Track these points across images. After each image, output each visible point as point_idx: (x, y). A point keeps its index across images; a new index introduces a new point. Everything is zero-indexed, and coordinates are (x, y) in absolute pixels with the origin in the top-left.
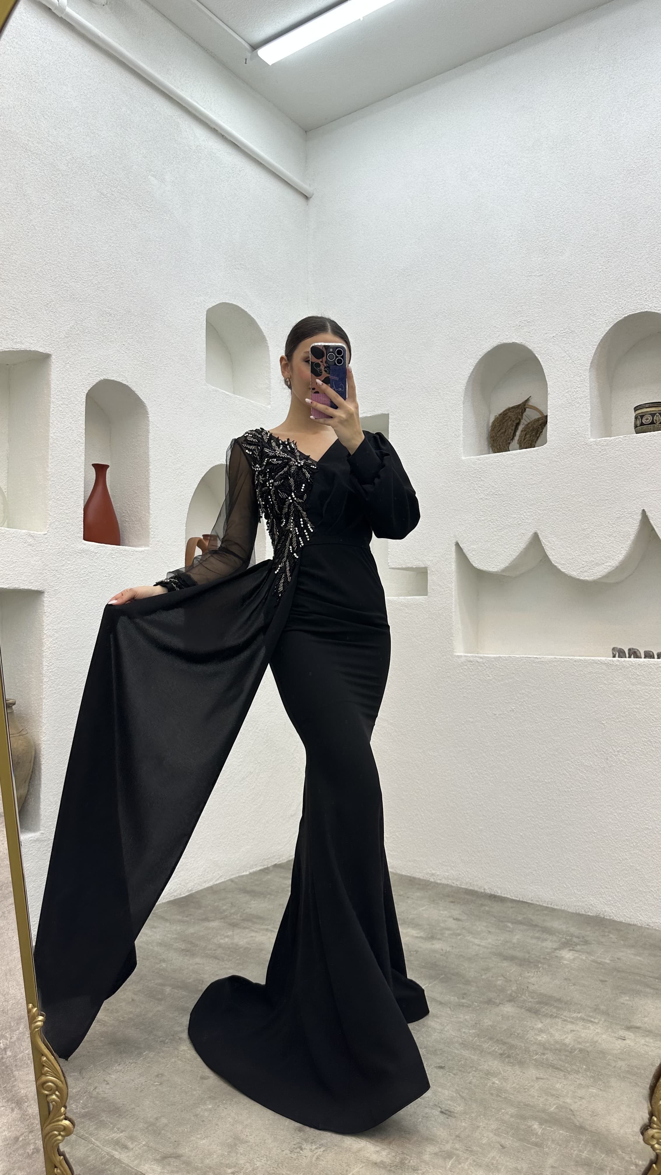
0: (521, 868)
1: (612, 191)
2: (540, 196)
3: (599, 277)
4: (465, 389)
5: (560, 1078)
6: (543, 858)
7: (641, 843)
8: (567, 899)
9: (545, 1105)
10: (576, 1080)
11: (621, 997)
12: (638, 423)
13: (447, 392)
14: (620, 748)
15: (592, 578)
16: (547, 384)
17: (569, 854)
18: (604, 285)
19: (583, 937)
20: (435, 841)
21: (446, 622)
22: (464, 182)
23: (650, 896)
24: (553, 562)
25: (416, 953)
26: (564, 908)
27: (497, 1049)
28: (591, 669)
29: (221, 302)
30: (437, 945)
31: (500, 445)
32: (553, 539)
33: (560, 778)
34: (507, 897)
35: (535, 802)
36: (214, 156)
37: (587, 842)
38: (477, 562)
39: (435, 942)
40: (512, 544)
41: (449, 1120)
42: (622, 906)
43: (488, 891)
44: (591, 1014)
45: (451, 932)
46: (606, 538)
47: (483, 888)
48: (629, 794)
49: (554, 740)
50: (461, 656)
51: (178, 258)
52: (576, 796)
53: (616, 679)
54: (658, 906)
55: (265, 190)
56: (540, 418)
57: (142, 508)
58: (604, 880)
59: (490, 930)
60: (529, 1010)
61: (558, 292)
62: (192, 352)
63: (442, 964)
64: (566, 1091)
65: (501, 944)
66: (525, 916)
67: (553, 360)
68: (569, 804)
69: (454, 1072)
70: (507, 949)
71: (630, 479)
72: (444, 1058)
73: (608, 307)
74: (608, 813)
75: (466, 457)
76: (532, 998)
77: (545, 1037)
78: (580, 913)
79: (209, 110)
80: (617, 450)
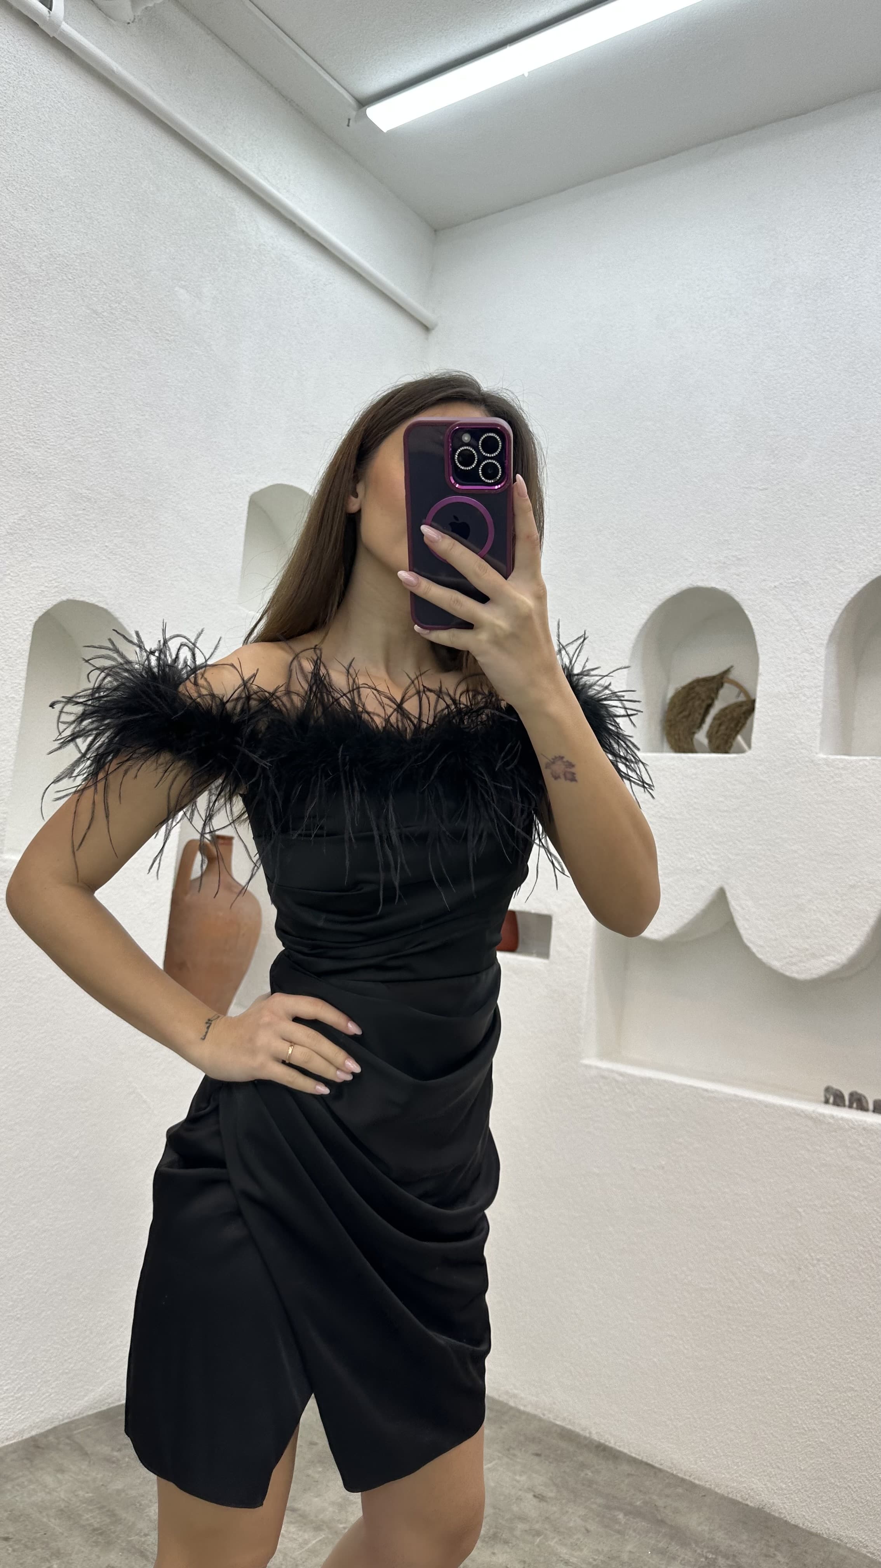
4: (633, 647)
7: (839, 1410)
14: (821, 1256)
15: (804, 976)
19: (734, 1556)
22: (661, 331)
23: (846, 1494)
24: (745, 940)
26: (710, 1485)
29: (274, 483)
31: (679, 740)
32: (748, 902)
35: (681, 1315)
36: (285, 261)
40: (684, 900)
42: (801, 1502)
45: (526, 1527)
46: (830, 915)
50: (591, 1066)
51: (211, 413)
53: (826, 1145)
54: (857, 1513)
56: (744, 701)
59: (589, 1527)
62: (220, 557)
73: (863, 551)
78: (734, 1498)
79: (285, 191)
80: (859, 779)
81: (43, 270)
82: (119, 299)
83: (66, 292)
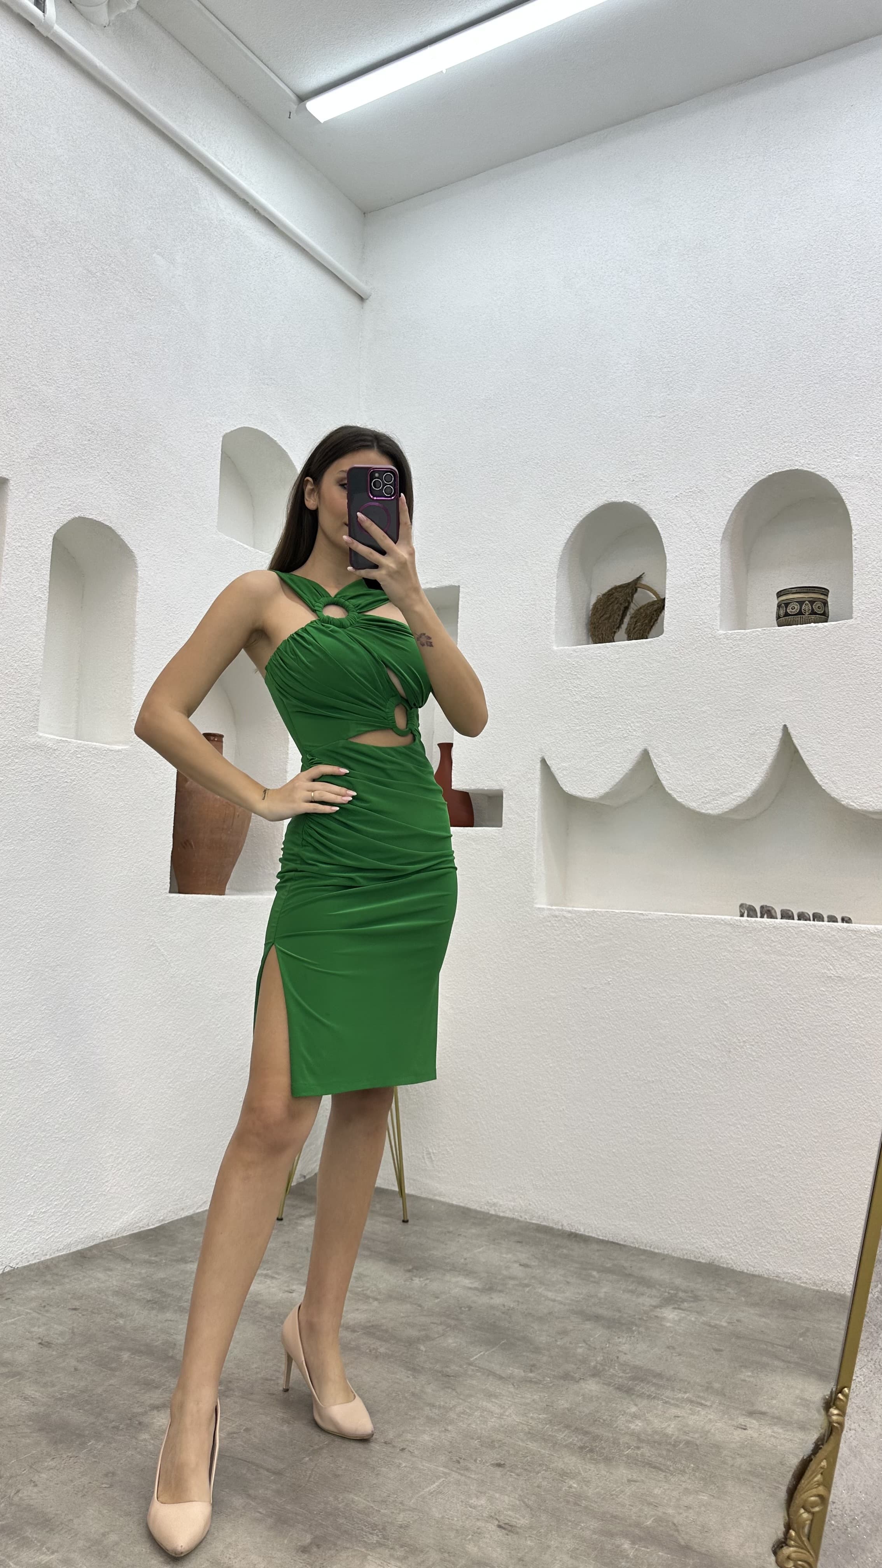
0: (612, 1197)
1: (758, 314)
2: (665, 315)
3: (737, 422)
4: (561, 558)
5: (659, 1481)
6: (642, 1183)
7: (771, 1165)
8: (672, 1239)
9: (639, 1517)
10: (681, 1483)
11: (742, 1372)
12: (782, 612)
13: (537, 562)
15: (717, 811)
16: (666, 557)
17: (676, 1178)
18: (744, 433)
19: (692, 1291)
20: (500, 1159)
21: (526, 863)
22: (568, 290)
23: (781, 1237)
24: (667, 789)
25: (469, 1310)
26: (667, 1251)
27: (575, 1439)
28: (711, 930)
29: (242, 426)
30: (497, 1300)
31: (602, 634)
32: (667, 758)
33: (667, 1075)
34: (591, 1237)
35: (633, 1108)
36: (241, 235)
37: (700, 1162)
38: (568, 785)
39: (494, 1295)
40: (615, 763)
41: (509, 1537)
42: (744, 1251)
43: (567, 1229)
44: (702, 1394)
45: (516, 1282)
46: (736, 760)
47: (560, 1224)
48: (756, 1099)
49: (661, 1024)
50: (543, 909)
51: (188, 364)
52: (687, 1100)
53: (744, 945)
54: (791, 1251)
55: (308, 284)
56: (655, 601)
58: (721, 1214)
59: (568, 1280)
60: (619, 1388)
61: (684, 439)
62: (201, 489)
63: (503, 1325)
64: (667, 1498)
65: (583, 1299)
66: (616, 1262)
67: (674, 527)
68: (678, 1112)
69: (518, 1471)
70: (591, 1306)
71: (768, 684)
72: (503, 1452)
73: (747, 461)
74: (729, 1125)
75: (558, 647)
76: (624, 1372)
77: (640, 1424)
78: (689, 1258)
79: (238, 174)
80: (753, 647)
81: (47, 235)
82: (108, 262)
83: (66, 254)
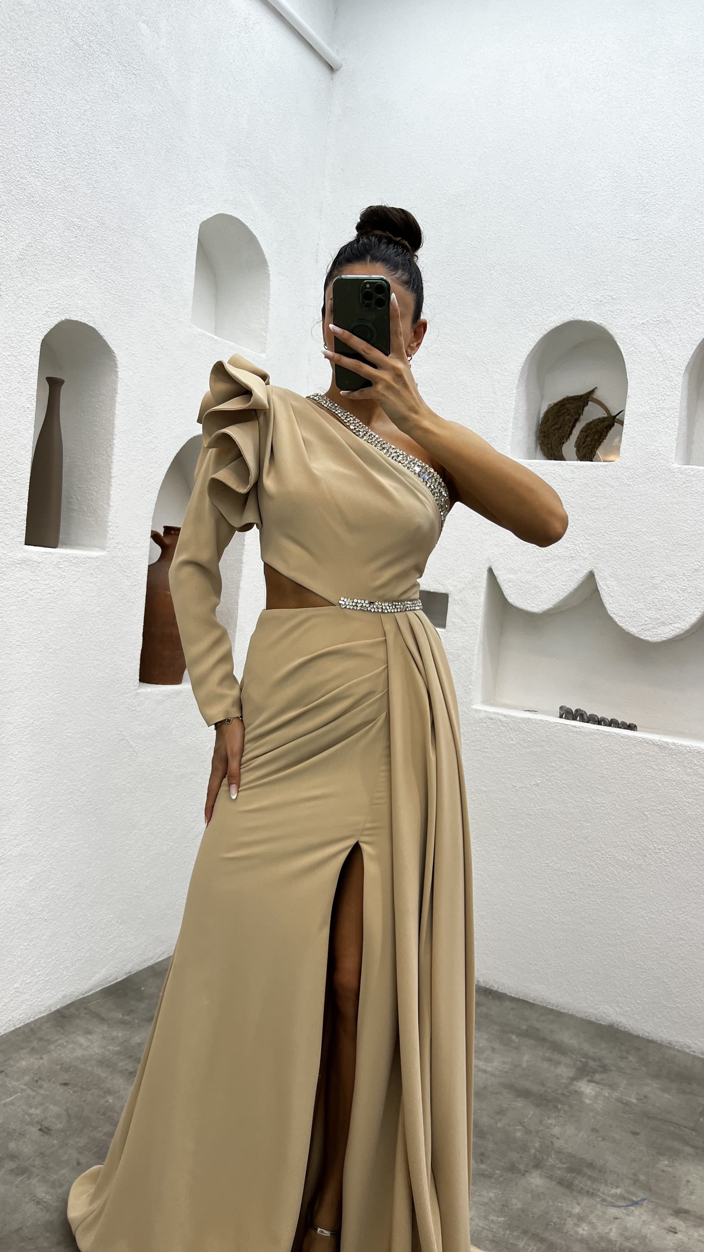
15: (655, 639)
16: (628, 382)
21: (466, 666)
24: (609, 612)
29: (218, 213)
31: (552, 451)
32: (612, 582)
38: (513, 597)
40: (560, 581)
50: (480, 710)
55: (283, 53)
56: (606, 418)
57: (99, 496)
62: (179, 282)
65: (510, 1069)
66: (530, 1024)
70: (518, 1079)
